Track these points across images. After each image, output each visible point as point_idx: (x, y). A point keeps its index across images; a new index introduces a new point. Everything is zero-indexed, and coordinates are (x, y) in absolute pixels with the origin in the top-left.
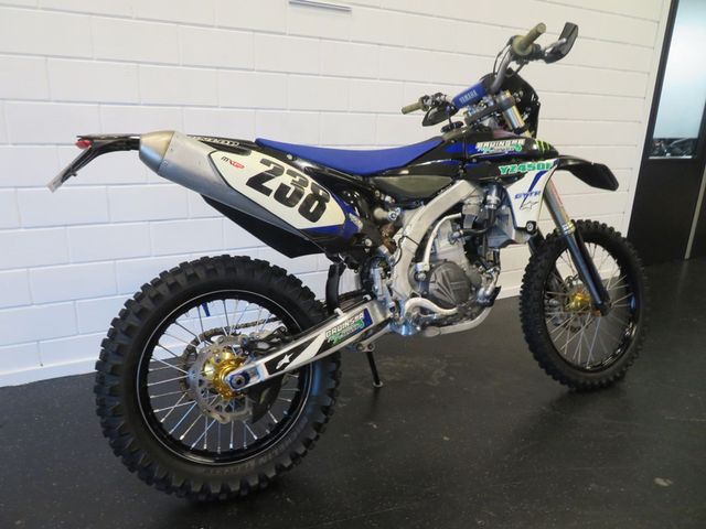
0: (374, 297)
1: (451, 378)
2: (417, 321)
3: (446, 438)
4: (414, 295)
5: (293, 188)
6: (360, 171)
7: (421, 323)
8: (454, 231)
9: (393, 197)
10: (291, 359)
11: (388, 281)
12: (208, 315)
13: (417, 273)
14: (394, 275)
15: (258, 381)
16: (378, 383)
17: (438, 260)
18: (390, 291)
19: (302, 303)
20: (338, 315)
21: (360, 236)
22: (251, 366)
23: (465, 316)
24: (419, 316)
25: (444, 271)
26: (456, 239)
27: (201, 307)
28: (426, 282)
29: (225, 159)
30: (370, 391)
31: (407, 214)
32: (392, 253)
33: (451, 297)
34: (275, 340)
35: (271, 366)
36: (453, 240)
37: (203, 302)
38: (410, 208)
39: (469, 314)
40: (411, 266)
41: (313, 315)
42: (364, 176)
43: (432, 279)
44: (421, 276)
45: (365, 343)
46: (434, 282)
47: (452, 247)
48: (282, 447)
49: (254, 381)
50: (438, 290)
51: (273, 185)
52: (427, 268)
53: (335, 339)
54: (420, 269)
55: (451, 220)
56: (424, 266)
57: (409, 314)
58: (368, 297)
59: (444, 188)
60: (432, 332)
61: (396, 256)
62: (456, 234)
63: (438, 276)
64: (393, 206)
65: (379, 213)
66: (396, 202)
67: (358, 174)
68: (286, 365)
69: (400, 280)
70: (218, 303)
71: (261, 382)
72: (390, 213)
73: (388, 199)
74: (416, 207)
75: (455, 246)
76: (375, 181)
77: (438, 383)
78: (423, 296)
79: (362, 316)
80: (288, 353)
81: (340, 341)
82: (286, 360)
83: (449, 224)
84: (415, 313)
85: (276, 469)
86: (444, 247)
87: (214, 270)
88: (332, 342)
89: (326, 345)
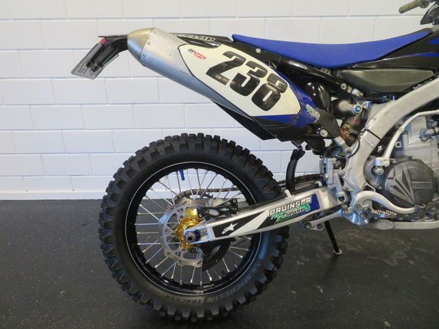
0: (325, 184)
1: (412, 262)
2: (366, 213)
3: (387, 323)
4: (367, 189)
5: (249, 78)
6: (329, 64)
7: (369, 216)
8: (429, 127)
9: (360, 90)
10: (236, 228)
11: (340, 171)
12: (183, 179)
13: (374, 167)
14: (348, 166)
15: (207, 240)
16: (337, 251)
17: (403, 156)
18: (342, 181)
19: (258, 180)
20: (286, 196)
21: (315, 127)
22: (203, 227)
23: (427, 214)
24: (369, 209)
25: (405, 169)
26: (429, 137)
27: (179, 172)
28: (384, 177)
29: (191, 50)
30: (328, 256)
31: (375, 107)
32: (350, 146)
33: (410, 196)
34: (225, 209)
35: (218, 230)
36: (425, 137)
37: (180, 168)
38: (379, 102)
39: (432, 213)
40: (369, 159)
41: (266, 192)
42: (333, 69)
43: (391, 174)
44: (379, 170)
45: (314, 223)
46: (392, 178)
47: (423, 144)
48: (228, 294)
49: (204, 240)
50: (395, 187)
51: (230, 74)
52: (387, 163)
53: (279, 218)
54: (378, 164)
55: (426, 116)
56: (384, 160)
57: (358, 206)
58: (320, 183)
59: (423, 83)
60: (383, 226)
61: (353, 148)
62: (430, 132)
63: (398, 173)
64: (361, 99)
65: (344, 106)
66: (365, 96)
67: (325, 67)
68: (230, 232)
69: (354, 172)
70: (192, 171)
71: (209, 242)
72: (355, 106)
73: (356, 92)
74: (386, 102)
75: (428, 144)
76: (342, 74)
77: (396, 263)
78: (378, 191)
79: (309, 200)
80: (233, 222)
81: (282, 220)
82: (231, 228)
83: (424, 120)
84: (366, 206)
85: (220, 309)
86: (413, 144)
87: (187, 145)
88: (275, 220)
89: (269, 222)
